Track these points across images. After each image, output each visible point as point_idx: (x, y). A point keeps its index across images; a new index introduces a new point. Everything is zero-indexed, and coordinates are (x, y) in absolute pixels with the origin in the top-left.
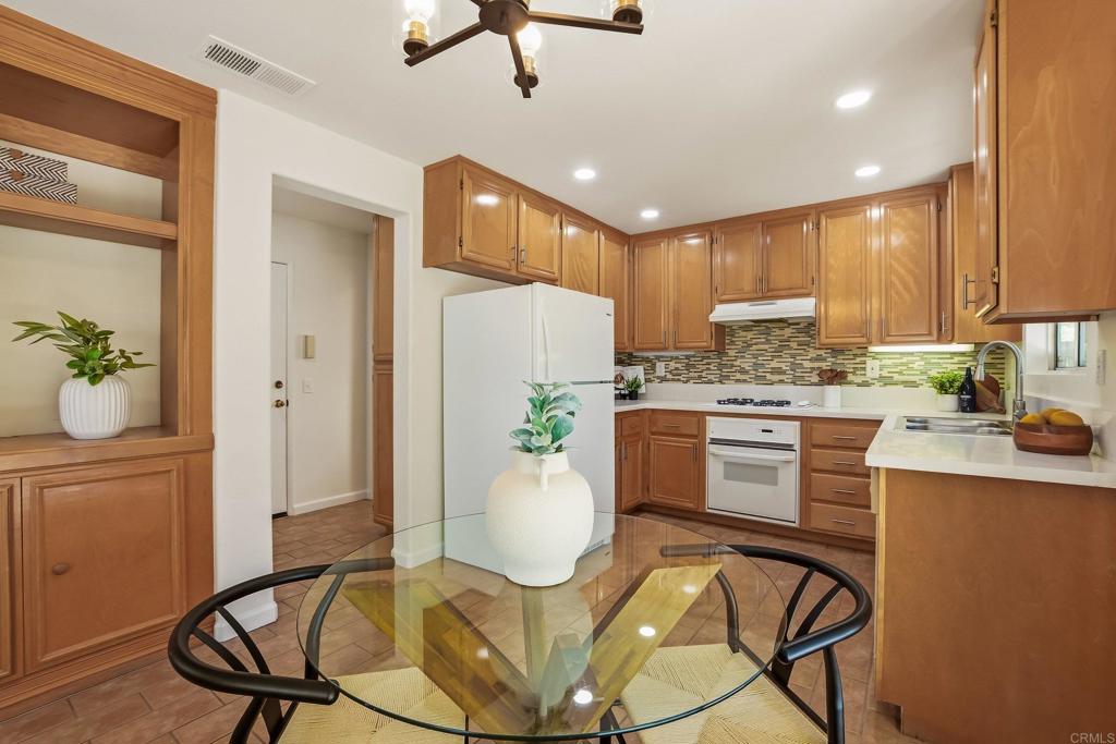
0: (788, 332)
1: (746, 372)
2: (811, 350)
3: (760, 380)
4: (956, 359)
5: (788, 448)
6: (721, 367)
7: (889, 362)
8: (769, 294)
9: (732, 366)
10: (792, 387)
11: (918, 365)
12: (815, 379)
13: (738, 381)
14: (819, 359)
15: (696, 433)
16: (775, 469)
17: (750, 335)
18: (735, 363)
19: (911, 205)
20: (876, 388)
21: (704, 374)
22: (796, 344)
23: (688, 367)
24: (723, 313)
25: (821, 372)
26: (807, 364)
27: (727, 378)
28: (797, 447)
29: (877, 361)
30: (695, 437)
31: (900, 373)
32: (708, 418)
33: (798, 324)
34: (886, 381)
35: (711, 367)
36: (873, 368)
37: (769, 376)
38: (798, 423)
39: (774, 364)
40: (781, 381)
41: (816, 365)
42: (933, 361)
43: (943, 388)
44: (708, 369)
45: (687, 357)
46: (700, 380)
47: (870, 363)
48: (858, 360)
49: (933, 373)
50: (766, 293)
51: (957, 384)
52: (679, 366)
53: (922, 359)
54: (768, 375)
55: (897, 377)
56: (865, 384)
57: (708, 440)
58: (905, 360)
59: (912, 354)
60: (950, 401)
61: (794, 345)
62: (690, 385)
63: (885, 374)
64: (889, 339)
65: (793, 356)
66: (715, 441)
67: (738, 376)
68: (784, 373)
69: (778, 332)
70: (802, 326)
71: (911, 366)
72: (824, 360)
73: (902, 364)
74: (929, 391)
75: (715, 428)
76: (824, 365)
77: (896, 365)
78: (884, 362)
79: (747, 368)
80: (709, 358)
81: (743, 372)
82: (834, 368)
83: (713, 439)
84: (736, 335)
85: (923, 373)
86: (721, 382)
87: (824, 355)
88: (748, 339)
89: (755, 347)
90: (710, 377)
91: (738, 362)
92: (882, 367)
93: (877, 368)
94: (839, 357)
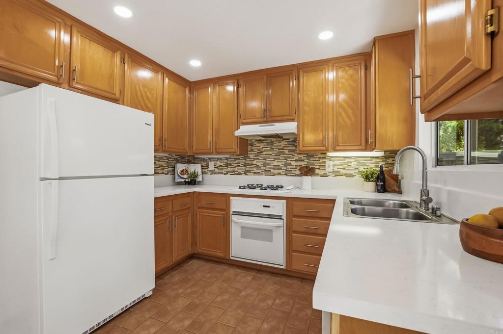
0: (283, 144)
1: (260, 168)
2: (296, 155)
3: (268, 173)
4: (374, 161)
5: (279, 217)
6: (245, 164)
7: (338, 162)
8: (270, 119)
9: (252, 164)
10: (285, 177)
11: (354, 164)
12: (298, 172)
13: (255, 173)
14: (300, 160)
15: (224, 208)
16: (271, 231)
17: (262, 145)
18: (253, 162)
19: (351, 66)
20: (331, 178)
21: (236, 169)
22: (287, 151)
23: (227, 165)
24: (244, 130)
25: (301, 169)
26: (293, 163)
27: (249, 171)
28: (284, 217)
29: (332, 161)
30: (224, 210)
31: (344, 169)
32: (231, 198)
33: (289, 139)
34: (337, 174)
35: (240, 165)
36: (330, 166)
37: (272, 171)
38: (285, 201)
39: (275, 163)
40: (279, 174)
41: (298, 164)
42: (361, 162)
43: (367, 178)
44: (239, 166)
45: (227, 159)
46: (234, 173)
47: (328, 163)
48: (321, 161)
49: (362, 169)
50: (269, 118)
51: (375, 176)
52: (222, 164)
53: (356, 161)
54: (272, 170)
55: (342, 171)
56: (325, 175)
57: (231, 213)
58: (347, 161)
59: (350, 157)
60: (371, 185)
61: (286, 152)
62: (228, 176)
63: (336, 169)
64: (338, 148)
65: (286, 158)
66: (236, 213)
67: (256, 170)
68: (281, 168)
69: (277, 144)
70: (291, 140)
71: (349, 164)
72: (303, 161)
73: (345, 164)
74: (359, 179)
75: (236, 205)
76: (303, 164)
77: (342, 164)
78: (336, 162)
79: (260, 166)
80: (239, 159)
81: (258, 167)
82: (308, 165)
83: (234, 212)
84: (254, 145)
85: (356, 169)
86: (245, 174)
87: (303, 158)
88: (261, 148)
89: (265, 153)
90: (239, 171)
91: (255, 162)
92: (334, 165)
93: (331, 166)
94: (311, 159)
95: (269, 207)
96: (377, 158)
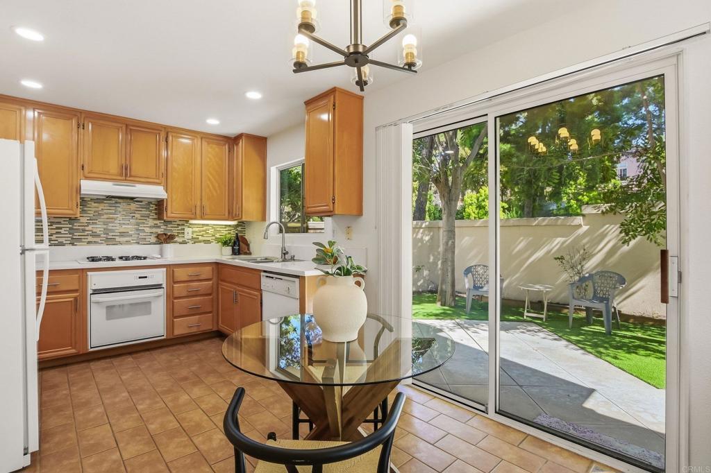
0: (134, 207)
1: (98, 236)
2: (151, 220)
3: (110, 241)
4: (227, 229)
5: (158, 286)
6: (71, 230)
7: (197, 229)
8: (131, 178)
9: (84, 231)
10: (137, 246)
11: (211, 231)
12: (153, 239)
13: (89, 243)
14: (157, 226)
15: (77, 287)
16: (150, 303)
17: (101, 206)
18: (87, 228)
20: (190, 245)
22: (139, 215)
25: (158, 236)
26: (147, 230)
27: (79, 240)
28: (164, 286)
29: (191, 229)
30: (76, 291)
31: (202, 236)
32: (89, 273)
33: (141, 202)
34: (195, 240)
35: (62, 231)
36: (188, 232)
37: (118, 239)
38: (165, 269)
39: (122, 230)
40: (128, 242)
41: (154, 230)
42: (218, 229)
43: (225, 243)
44: (57, 233)
47: (187, 230)
48: (180, 228)
49: (218, 236)
51: (233, 241)
53: (213, 228)
54: (117, 237)
55: (200, 238)
56: (184, 243)
57: (90, 292)
58: (205, 228)
59: (207, 225)
60: (228, 250)
63: (195, 236)
64: (206, 217)
65: (138, 224)
66: (96, 292)
67: (90, 239)
68: (131, 236)
71: (207, 232)
72: (159, 227)
73: (203, 231)
74: (216, 246)
75: (96, 281)
76: (160, 231)
77: (200, 231)
78: (194, 229)
79: (98, 232)
80: (59, 223)
81: (94, 235)
82: (165, 232)
83: (94, 290)
84: (88, 206)
85: (213, 236)
86: (73, 244)
87: (159, 224)
88: (100, 209)
89: (105, 216)
90: (60, 240)
91: (90, 228)
92: (193, 232)
93: (190, 233)
94: (169, 226)
95: (146, 277)
96: (230, 226)
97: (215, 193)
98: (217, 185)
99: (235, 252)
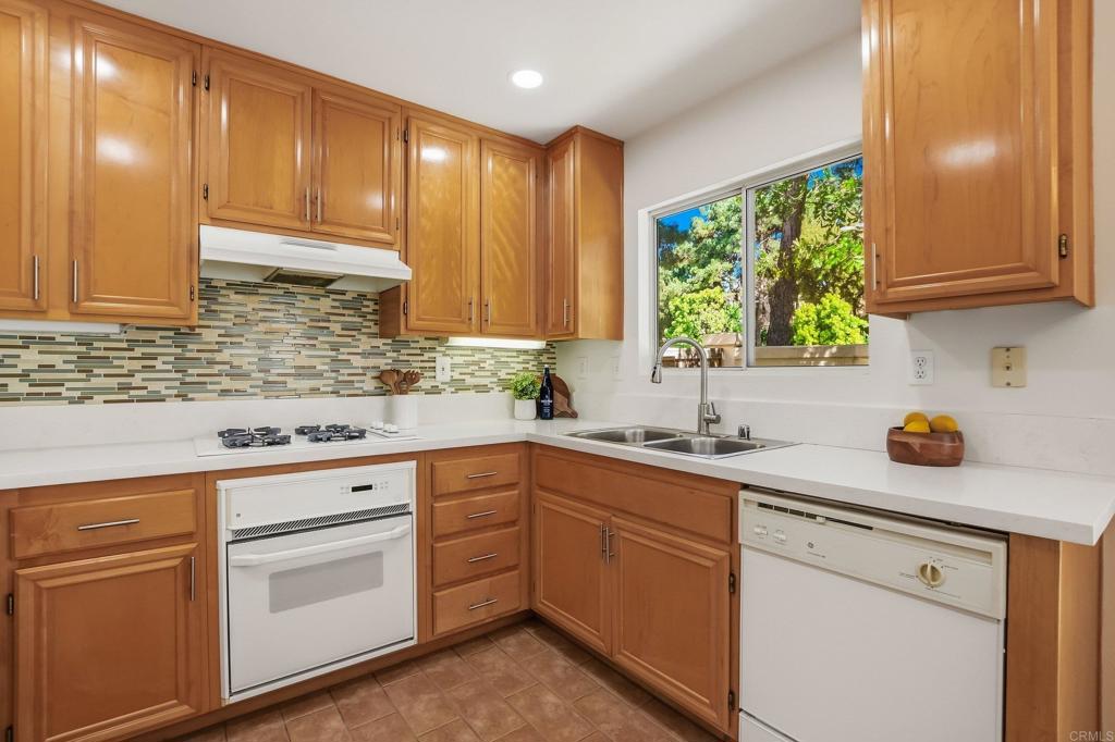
0: (326, 304)
1: (246, 376)
2: (364, 338)
3: (271, 388)
4: (522, 358)
5: (399, 511)
6: (182, 363)
7: (461, 360)
8: (325, 228)
9: (211, 363)
10: (333, 399)
11: (489, 364)
12: (370, 384)
13: (225, 392)
14: (376, 353)
15: (189, 527)
16: (379, 555)
17: (251, 303)
18: (218, 357)
19: (516, 159)
20: (447, 397)
21: (137, 380)
22: (339, 326)
23: (86, 364)
25: (381, 376)
26: (357, 361)
27: (200, 387)
28: (413, 508)
29: (448, 358)
30: (187, 537)
31: (472, 374)
32: (222, 484)
33: (343, 293)
34: (459, 386)
35: (158, 364)
36: (445, 366)
37: (292, 383)
38: (413, 465)
39: (303, 359)
40: (315, 391)
41: (372, 362)
42: (503, 359)
43: (522, 393)
45: (85, 341)
46: (125, 392)
47: (443, 362)
48: (427, 356)
49: (502, 375)
51: (538, 387)
52: (57, 360)
53: (493, 357)
54: (288, 379)
55: (469, 381)
56: (435, 391)
57: (224, 536)
58: (477, 357)
59: (482, 350)
60: (528, 407)
61: (336, 328)
62: (95, 409)
63: (457, 376)
65: (335, 347)
67: (226, 383)
68: (320, 375)
69: (309, 303)
70: (348, 297)
71: (482, 365)
72: (383, 354)
73: (474, 363)
74: (499, 398)
75: (240, 505)
76: (384, 363)
77: (468, 364)
78: (456, 360)
79: (246, 367)
80: (151, 342)
81: (236, 373)
82: (397, 367)
83: (237, 532)
84: (221, 300)
85: (494, 374)
86: (184, 397)
87: (382, 348)
88: (249, 309)
89: (262, 327)
90: (152, 386)
91: (225, 355)
92: (454, 366)
93: (448, 368)
94: (403, 351)
95: (369, 487)
96: (526, 352)
97: (509, 275)
98: (512, 254)
99: (543, 413)
